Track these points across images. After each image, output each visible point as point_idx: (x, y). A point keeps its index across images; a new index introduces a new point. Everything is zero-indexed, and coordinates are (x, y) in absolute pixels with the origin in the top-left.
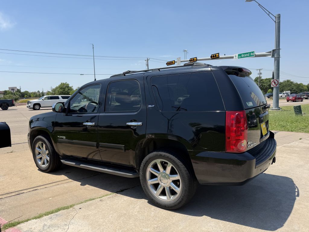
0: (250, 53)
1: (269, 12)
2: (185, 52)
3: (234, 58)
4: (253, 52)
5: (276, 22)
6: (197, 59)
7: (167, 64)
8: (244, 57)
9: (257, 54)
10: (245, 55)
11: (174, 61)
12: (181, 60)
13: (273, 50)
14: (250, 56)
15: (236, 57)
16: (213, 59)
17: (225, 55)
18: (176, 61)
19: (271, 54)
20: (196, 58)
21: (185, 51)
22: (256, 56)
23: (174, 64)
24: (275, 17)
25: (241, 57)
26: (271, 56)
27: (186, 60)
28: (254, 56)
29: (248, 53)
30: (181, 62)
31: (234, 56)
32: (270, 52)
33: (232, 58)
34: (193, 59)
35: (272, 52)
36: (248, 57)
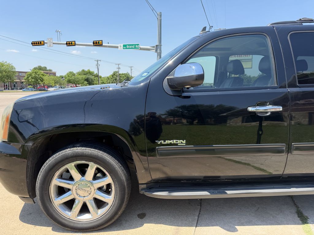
0: (135, 45)
1: (153, 8)
2: (58, 33)
3: (119, 47)
4: (138, 45)
5: (159, 19)
6: (75, 43)
7: (32, 43)
8: (129, 48)
9: (142, 47)
10: (130, 47)
11: (44, 41)
12: (54, 42)
13: (156, 45)
14: (135, 48)
15: (120, 47)
16: (95, 45)
17: (108, 43)
18: (45, 42)
19: (155, 48)
20: (75, 41)
21: (57, 31)
22: (141, 49)
23: (44, 45)
24: (158, 14)
25: (126, 48)
26: (154, 51)
27: (59, 42)
28: (139, 48)
29: (133, 45)
30: (53, 43)
31: (119, 45)
32: (154, 47)
33: (117, 47)
34: (70, 42)
35: (155, 47)
36: (133, 48)
